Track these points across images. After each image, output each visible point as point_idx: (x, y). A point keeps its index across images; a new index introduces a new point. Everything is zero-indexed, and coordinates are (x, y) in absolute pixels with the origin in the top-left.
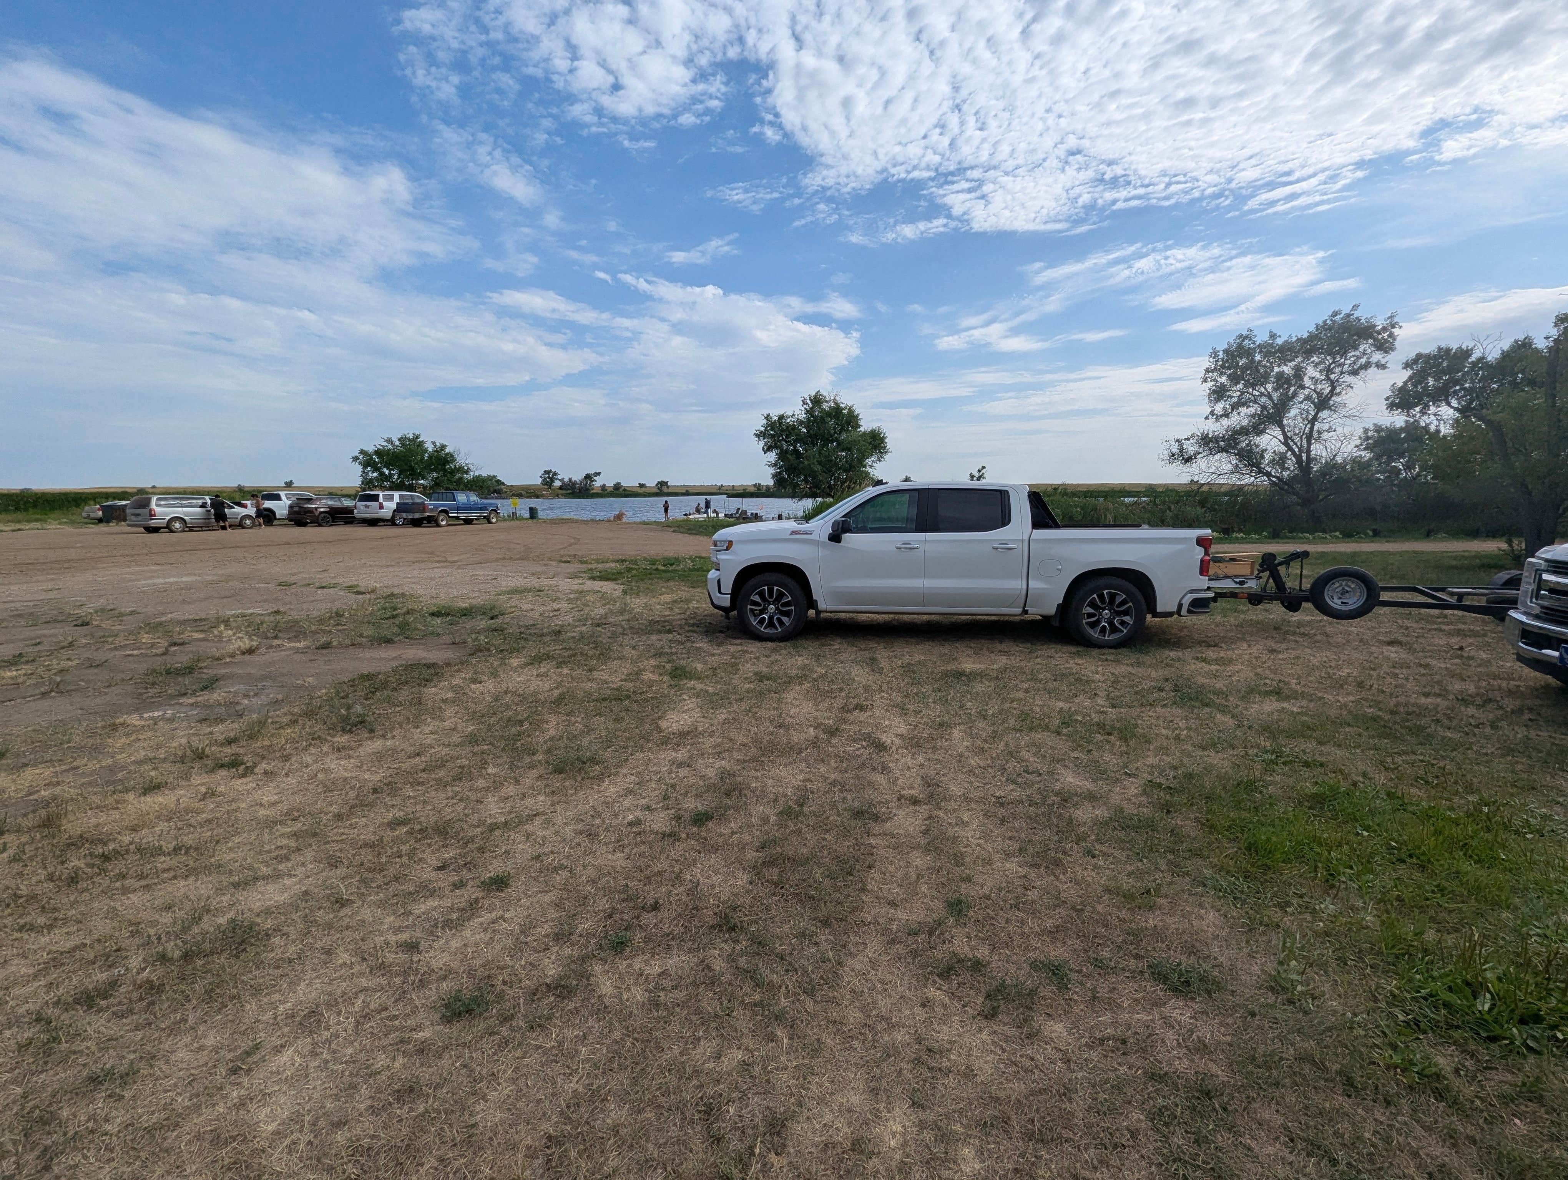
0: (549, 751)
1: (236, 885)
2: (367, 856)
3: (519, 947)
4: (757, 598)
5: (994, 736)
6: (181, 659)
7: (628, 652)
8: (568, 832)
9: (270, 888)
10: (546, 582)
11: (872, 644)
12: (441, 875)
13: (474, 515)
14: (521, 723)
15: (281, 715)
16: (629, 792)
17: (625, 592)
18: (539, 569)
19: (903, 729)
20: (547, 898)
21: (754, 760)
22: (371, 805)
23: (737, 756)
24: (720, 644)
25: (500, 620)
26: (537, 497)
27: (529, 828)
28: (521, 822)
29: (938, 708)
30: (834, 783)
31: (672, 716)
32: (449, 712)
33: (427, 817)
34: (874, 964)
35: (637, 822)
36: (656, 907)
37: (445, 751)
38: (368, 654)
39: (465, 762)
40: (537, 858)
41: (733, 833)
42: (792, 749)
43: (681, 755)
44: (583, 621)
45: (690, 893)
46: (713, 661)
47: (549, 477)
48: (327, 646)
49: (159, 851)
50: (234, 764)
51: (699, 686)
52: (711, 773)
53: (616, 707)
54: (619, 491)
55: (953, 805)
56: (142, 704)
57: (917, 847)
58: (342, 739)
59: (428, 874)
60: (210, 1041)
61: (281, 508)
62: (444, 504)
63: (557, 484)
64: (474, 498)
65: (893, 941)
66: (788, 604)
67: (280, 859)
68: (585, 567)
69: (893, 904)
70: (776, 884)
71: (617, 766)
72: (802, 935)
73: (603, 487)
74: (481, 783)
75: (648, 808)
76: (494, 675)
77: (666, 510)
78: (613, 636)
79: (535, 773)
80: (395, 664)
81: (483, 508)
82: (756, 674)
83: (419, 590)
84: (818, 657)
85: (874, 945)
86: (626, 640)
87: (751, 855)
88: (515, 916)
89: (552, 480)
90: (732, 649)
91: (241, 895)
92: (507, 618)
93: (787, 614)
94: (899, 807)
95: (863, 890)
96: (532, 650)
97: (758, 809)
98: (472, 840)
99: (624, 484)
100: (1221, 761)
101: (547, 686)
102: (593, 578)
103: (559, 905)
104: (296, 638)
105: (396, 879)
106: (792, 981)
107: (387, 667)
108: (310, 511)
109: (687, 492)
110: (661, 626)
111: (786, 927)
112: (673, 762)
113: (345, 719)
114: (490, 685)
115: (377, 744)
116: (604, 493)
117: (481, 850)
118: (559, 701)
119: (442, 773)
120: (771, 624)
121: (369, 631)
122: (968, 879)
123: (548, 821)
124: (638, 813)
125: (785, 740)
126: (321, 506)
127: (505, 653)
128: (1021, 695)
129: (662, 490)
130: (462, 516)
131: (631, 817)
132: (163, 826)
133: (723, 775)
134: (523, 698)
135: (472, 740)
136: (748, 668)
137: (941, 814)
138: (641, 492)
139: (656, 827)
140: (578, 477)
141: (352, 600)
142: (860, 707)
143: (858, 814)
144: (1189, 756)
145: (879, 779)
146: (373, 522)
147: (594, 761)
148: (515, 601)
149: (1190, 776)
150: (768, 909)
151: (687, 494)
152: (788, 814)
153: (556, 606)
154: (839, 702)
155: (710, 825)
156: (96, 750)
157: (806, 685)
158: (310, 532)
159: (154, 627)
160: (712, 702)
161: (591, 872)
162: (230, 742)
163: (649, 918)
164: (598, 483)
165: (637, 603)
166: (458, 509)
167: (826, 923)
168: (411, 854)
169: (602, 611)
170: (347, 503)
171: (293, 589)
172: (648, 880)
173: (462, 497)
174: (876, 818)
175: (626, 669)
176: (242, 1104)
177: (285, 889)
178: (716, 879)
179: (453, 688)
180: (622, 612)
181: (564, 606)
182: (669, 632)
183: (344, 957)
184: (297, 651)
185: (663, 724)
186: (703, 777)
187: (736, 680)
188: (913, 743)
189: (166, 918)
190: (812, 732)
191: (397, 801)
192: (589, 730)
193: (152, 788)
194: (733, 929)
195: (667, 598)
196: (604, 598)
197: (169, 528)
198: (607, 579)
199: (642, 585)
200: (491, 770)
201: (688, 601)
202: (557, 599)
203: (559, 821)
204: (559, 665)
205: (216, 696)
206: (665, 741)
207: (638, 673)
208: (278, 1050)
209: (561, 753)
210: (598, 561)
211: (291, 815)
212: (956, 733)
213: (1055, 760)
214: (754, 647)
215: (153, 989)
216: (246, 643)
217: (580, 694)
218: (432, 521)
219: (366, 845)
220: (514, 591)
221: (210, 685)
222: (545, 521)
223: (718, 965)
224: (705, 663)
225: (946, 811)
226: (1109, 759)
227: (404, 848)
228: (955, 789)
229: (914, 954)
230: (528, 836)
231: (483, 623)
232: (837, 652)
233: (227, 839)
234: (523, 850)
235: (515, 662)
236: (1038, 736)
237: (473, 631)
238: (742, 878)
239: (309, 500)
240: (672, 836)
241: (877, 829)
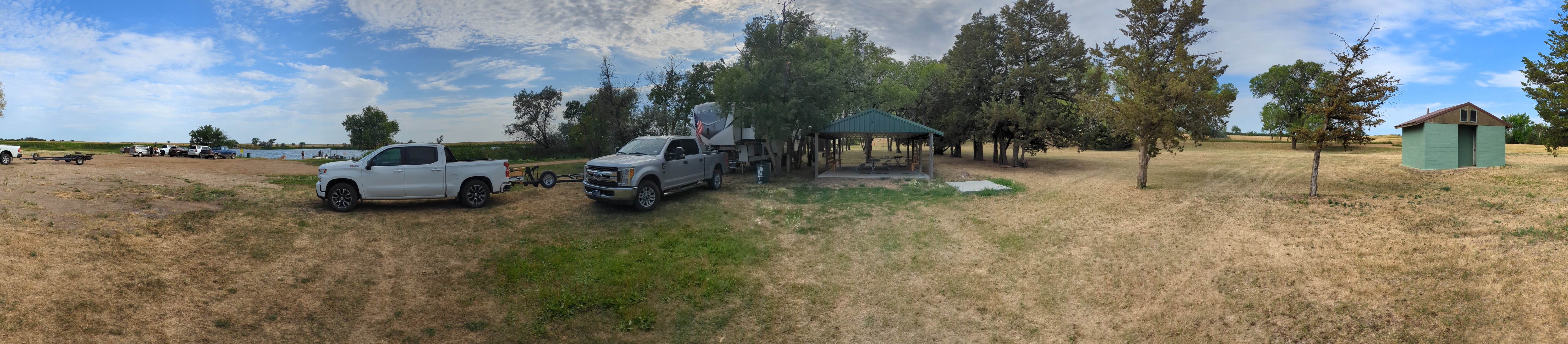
0: (251, 249)
1: (159, 270)
2: (193, 272)
3: (239, 312)
4: (336, 194)
5: (427, 249)
6: (142, 197)
7: (282, 214)
8: (257, 279)
9: (167, 273)
10: (252, 183)
11: (385, 213)
12: (214, 284)
13: (226, 155)
14: (241, 237)
15: (168, 220)
16: (279, 268)
17: (283, 189)
18: (249, 178)
19: (391, 249)
20: (249, 299)
21: (329, 260)
22: (193, 256)
23: (321, 258)
24: (320, 213)
25: (235, 197)
26: (250, 148)
27: (244, 275)
28: (241, 273)
29: (407, 239)
30: (359, 271)
31: (298, 241)
32: (218, 229)
33: (210, 264)
34: (362, 334)
35: (282, 280)
36: (286, 309)
37: (216, 243)
38: (192, 204)
39: (222, 248)
40: (246, 286)
41: (317, 287)
42: (344, 257)
43: (300, 257)
44: (265, 200)
45: (299, 306)
46: (316, 220)
47: (255, 141)
48: (180, 200)
49: (140, 254)
50: (156, 233)
51: (310, 230)
52: (311, 264)
53: (277, 236)
54: (284, 147)
55: (405, 277)
56: (135, 210)
57: (388, 294)
58: (185, 233)
59: (211, 283)
60: (155, 308)
61: (167, 150)
62: (217, 151)
63: (258, 143)
64: (227, 149)
65: (371, 327)
66: (349, 196)
67: (170, 266)
68: (267, 178)
69: (374, 314)
70: (330, 306)
71: (276, 259)
72: (338, 323)
73: (277, 145)
74: (228, 257)
75: (286, 275)
76: (233, 218)
77: (303, 155)
78: (277, 207)
79: (246, 256)
80: (200, 209)
81: (230, 153)
82: (334, 226)
83: (207, 183)
84: (361, 219)
85: (363, 328)
86: (282, 209)
87: (322, 295)
88: (238, 303)
89: (256, 142)
90: (325, 215)
91: (160, 273)
92: (237, 197)
93: (349, 201)
94: (384, 279)
95: (363, 309)
96: (246, 210)
97: (327, 279)
98: (224, 275)
99: (286, 144)
100: (506, 246)
101: (251, 225)
102: (270, 183)
103: (253, 302)
104: (171, 195)
105: (201, 282)
106: (331, 337)
107: (198, 210)
108: (175, 152)
109: (313, 147)
110: (297, 204)
111: (332, 321)
112: (297, 259)
113: (185, 226)
114: (231, 221)
115: (195, 237)
116: (277, 147)
117: (228, 279)
118: (256, 231)
119: (215, 251)
120: (342, 205)
121: (192, 196)
122: (405, 304)
123: (250, 274)
124: (282, 277)
125: (341, 253)
126: (178, 150)
127: (237, 210)
128: (441, 231)
129: (302, 146)
130: (223, 155)
131: (279, 278)
132: (140, 247)
133: (316, 265)
134: (243, 228)
135: (225, 241)
136: (331, 223)
137: (399, 281)
138: (293, 147)
139: (288, 282)
140: (267, 141)
141: (187, 184)
142: (375, 240)
143: (367, 282)
144: (497, 247)
145: (378, 269)
146: (193, 157)
147: (267, 255)
148: (240, 190)
149: (495, 254)
150: (326, 314)
151: (313, 148)
152: (339, 281)
153: (256, 193)
154: (367, 238)
155: (308, 283)
156: (125, 220)
157: (354, 231)
158: (174, 159)
159: (136, 186)
160: (314, 236)
161: (265, 294)
162: (155, 226)
163: (283, 312)
164: (275, 143)
165: (288, 194)
166: (221, 153)
167: (347, 320)
168: (206, 275)
169: (273, 197)
170: (186, 149)
171: (170, 179)
172: (284, 300)
173: (223, 148)
174: (373, 284)
175: (281, 221)
176: (163, 326)
177: (170, 275)
178: (309, 303)
179: (219, 221)
180: (281, 197)
181: (259, 193)
182: (300, 207)
183: (187, 300)
184: (172, 200)
185: (294, 244)
186: (307, 266)
187: (325, 228)
188: (394, 254)
189: (143, 272)
190: (353, 250)
191: (201, 257)
192: (266, 243)
193: (138, 235)
194: (312, 320)
195: (300, 192)
196: (274, 191)
197: (138, 156)
198: (276, 183)
199: (290, 186)
200: (231, 253)
201: (308, 194)
202: (256, 190)
203: (254, 274)
204: (256, 217)
205: (151, 211)
206: (294, 251)
207: (286, 223)
208: (171, 317)
209: (256, 250)
210: (273, 176)
211: (172, 253)
212: (412, 248)
213: (449, 256)
214: (334, 215)
215: (141, 290)
216: (158, 195)
217: (263, 229)
218: (212, 157)
219: (192, 269)
220: (240, 186)
221: (150, 207)
222: (253, 159)
223: (306, 330)
224: (313, 220)
225: (402, 280)
226: (469, 252)
227: (204, 273)
228: (407, 271)
229: (378, 330)
230: (243, 278)
231: (229, 198)
232: (370, 217)
233: (156, 255)
234: (241, 283)
235: (240, 214)
236: (444, 247)
237: (226, 200)
238: (318, 303)
239: (175, 148)
240: (295, 286)
241: (373, 287)
